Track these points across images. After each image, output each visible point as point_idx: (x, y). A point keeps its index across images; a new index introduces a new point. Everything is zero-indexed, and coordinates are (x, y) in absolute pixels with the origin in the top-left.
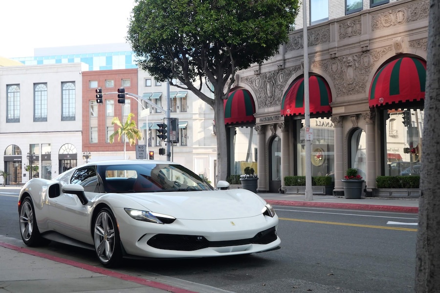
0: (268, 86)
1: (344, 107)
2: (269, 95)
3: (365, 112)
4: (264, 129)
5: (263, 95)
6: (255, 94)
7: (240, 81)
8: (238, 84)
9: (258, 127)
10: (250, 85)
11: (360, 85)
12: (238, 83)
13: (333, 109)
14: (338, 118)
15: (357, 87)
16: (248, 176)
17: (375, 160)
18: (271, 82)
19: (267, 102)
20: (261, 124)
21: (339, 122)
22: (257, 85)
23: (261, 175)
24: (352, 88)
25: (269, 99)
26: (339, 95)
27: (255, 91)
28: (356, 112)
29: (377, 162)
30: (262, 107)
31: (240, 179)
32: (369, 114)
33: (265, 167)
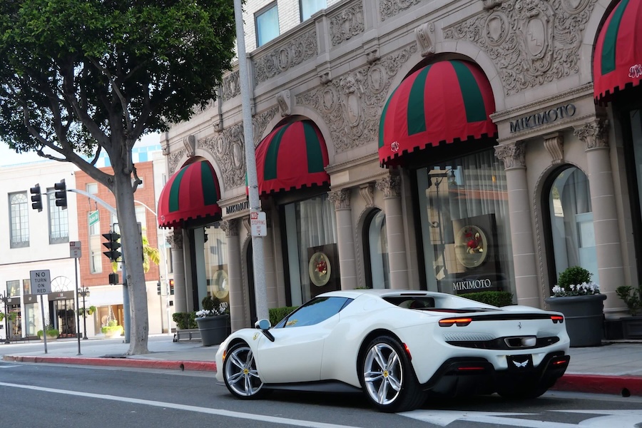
0: (235, 150)
1: (347, 172)
2: (237, 164)
3: (381, 178)
4: (235, 226)
5: (229, 167)
6: (219, 167)
7: (196, 147)
8: (194, 153)
9: (225, 223)
10: (210, 150)
11: (371, 127)
12: (194, 149)
13: (332, 177)
14: (339, 193)
15: (366, 131)
16: (207, 312)
17: (406, 267)
18: (239, 142)
19: (236, 178)
20: (229, 219)
21: (342, 201)
22: (220, 150)
23: (235, 309)
24: (359, 135)
25: (238, 172)
26: (339, 151)
27: (218, 160)
28: (368, 178)
29: (410, 270)
30: (228, 188)
31: (196, 319)
32: (388, 179)
33: (242, 294)
